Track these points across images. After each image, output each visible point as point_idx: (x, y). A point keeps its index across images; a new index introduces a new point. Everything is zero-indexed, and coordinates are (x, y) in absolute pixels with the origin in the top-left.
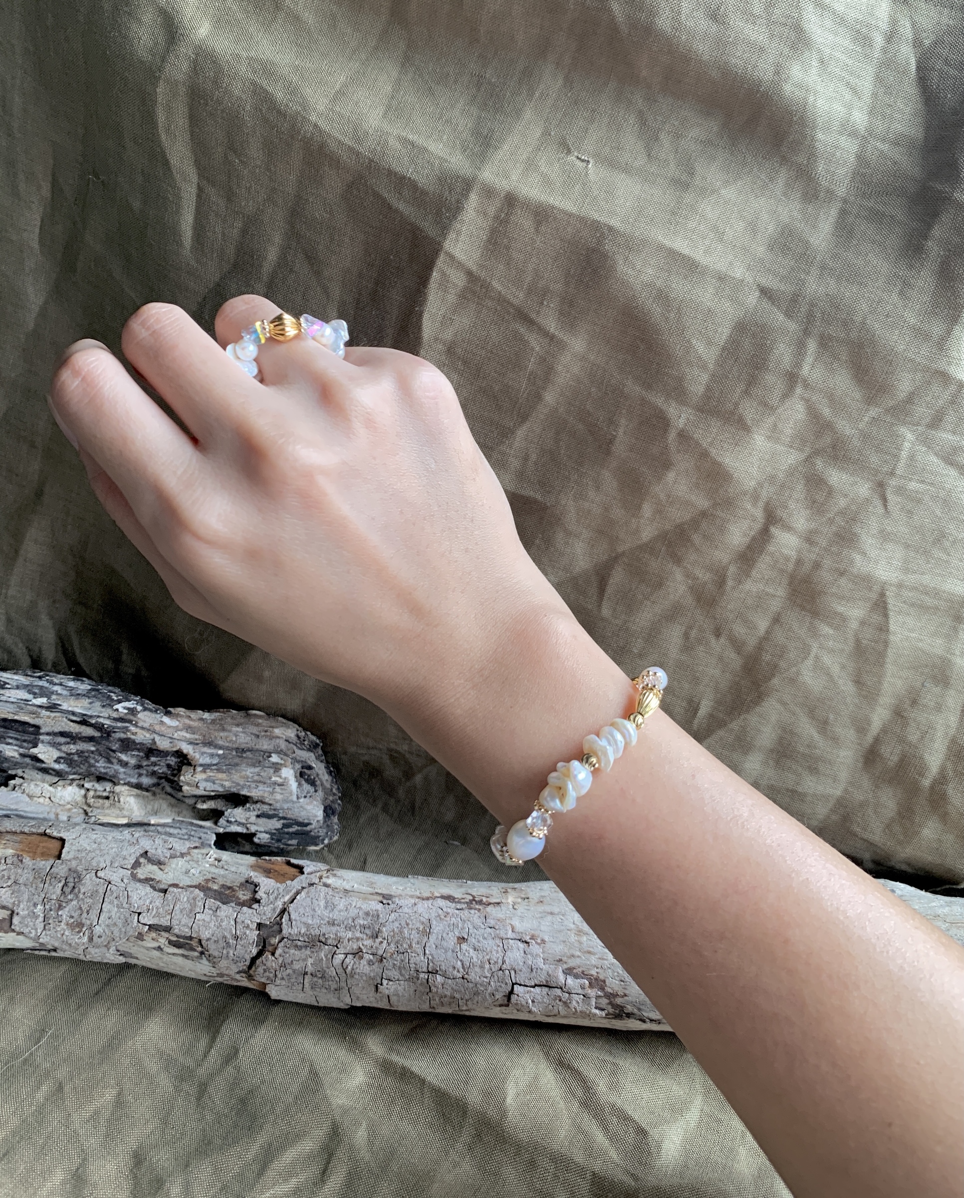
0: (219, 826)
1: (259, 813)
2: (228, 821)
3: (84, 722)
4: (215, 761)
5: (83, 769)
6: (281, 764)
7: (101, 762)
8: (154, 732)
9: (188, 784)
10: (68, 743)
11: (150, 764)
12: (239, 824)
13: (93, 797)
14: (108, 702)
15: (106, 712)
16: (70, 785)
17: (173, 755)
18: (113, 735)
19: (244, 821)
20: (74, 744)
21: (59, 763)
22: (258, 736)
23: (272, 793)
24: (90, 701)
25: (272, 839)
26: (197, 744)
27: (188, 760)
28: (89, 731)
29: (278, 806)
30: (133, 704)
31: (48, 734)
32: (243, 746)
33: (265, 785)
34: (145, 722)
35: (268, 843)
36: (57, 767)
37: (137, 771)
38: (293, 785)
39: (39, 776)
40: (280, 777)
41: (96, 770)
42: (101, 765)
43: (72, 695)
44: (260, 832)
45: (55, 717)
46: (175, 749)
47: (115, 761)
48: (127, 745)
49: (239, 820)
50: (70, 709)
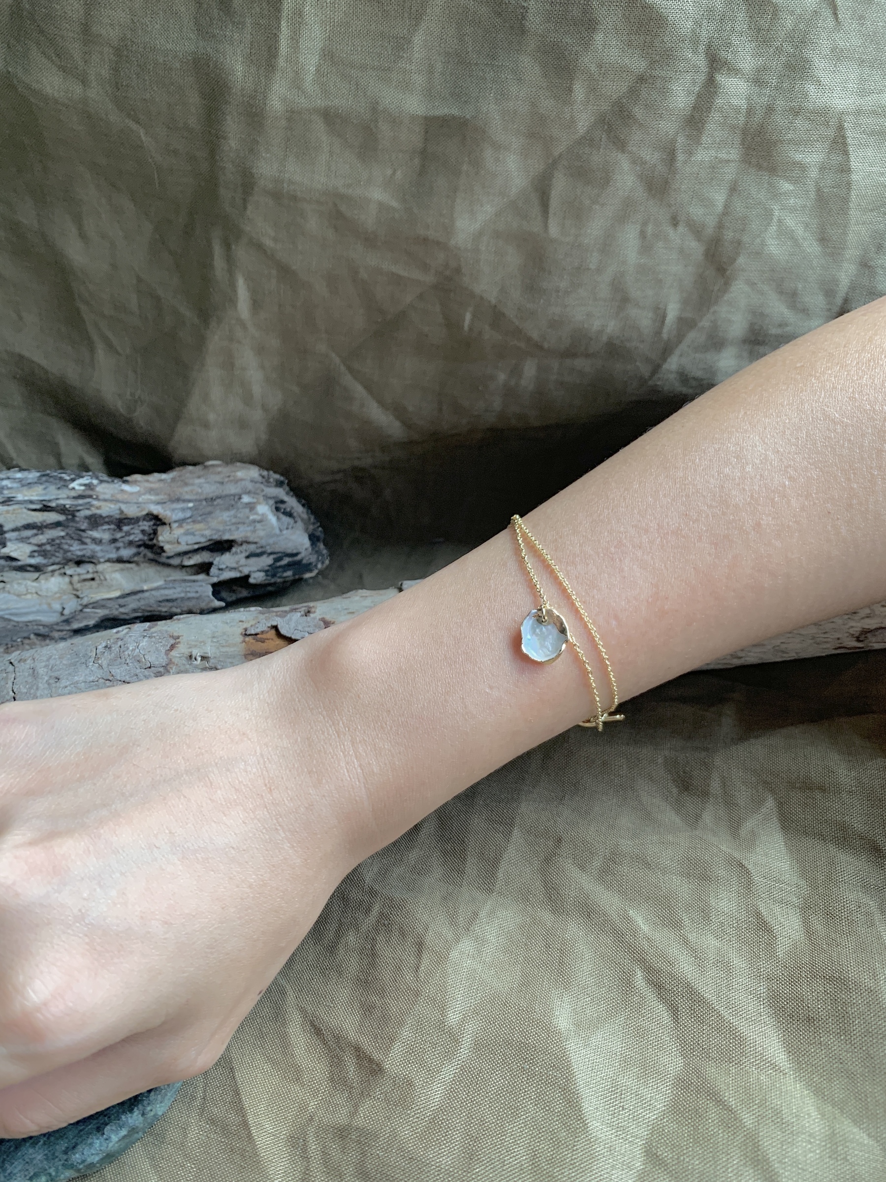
0: (212, 576)
1: (247, 554)
2: (220, 569)
3: (46, 508)
4: (188, 514)
5: (60, 556)
6: (254, 503)
7: (75, 545)
8: (118, 501)
9: (168, 542)
10: (36, 535)
11: (124, 534)
12: (232, 569)
13: (79, 582)
14: (62, 483)
15: (63, 493)
16: (52, 576)
17: (144, 520)
18: (77, 514)
19: (234, 565)
20: (42, 534)
21: (34, 557)
22: (222, 483)
23: (254, 531)
24: (43, 486)
25: (267, 575)
26: (165, 503)
27: (160, 520)
28: (53, 517)
29: (263, 542)
30: (87, 479)
31: (13, 530)
32: (211, 496)
33: (246, 525)
34: (105, 493)
35: (265, 580)
36: (33, 561)
37: (113, 545)
38: (272, 519)
39: (19, 575)
40: (257, 514)
41: (72, 554)
42: (76, 549)
43: (23, 486)
44: (254, 572)
45: (14, 510)
46: (144, 513)
47: (88, 541)
48: (95, 521)
49: (229, 565)
50: (26, 498)
